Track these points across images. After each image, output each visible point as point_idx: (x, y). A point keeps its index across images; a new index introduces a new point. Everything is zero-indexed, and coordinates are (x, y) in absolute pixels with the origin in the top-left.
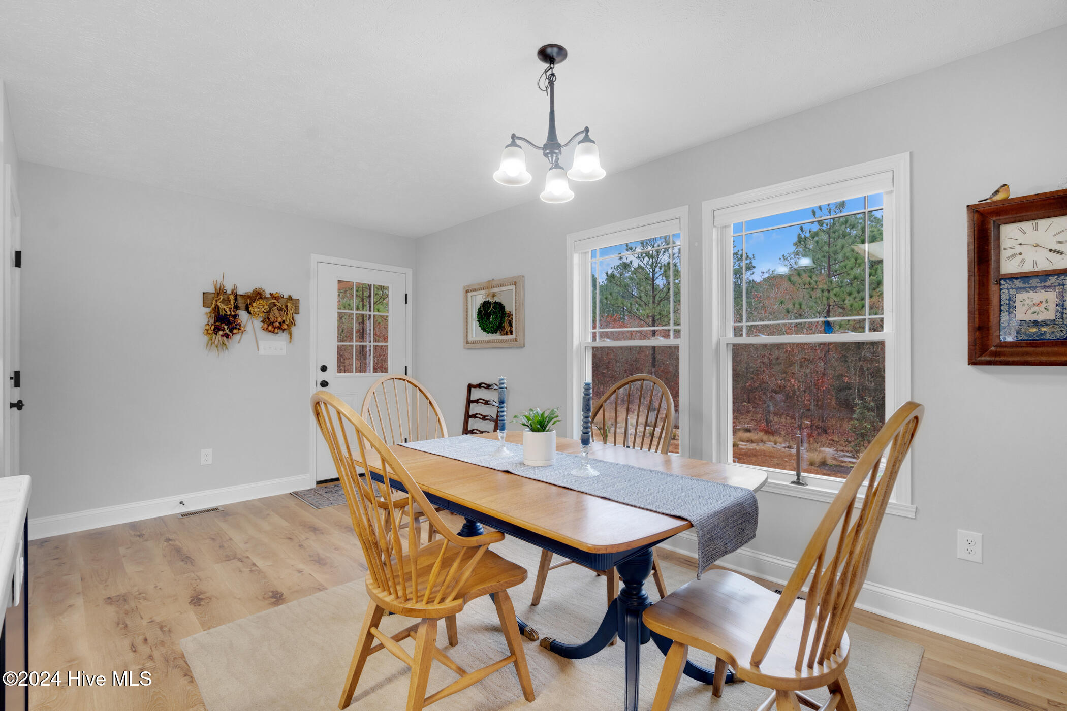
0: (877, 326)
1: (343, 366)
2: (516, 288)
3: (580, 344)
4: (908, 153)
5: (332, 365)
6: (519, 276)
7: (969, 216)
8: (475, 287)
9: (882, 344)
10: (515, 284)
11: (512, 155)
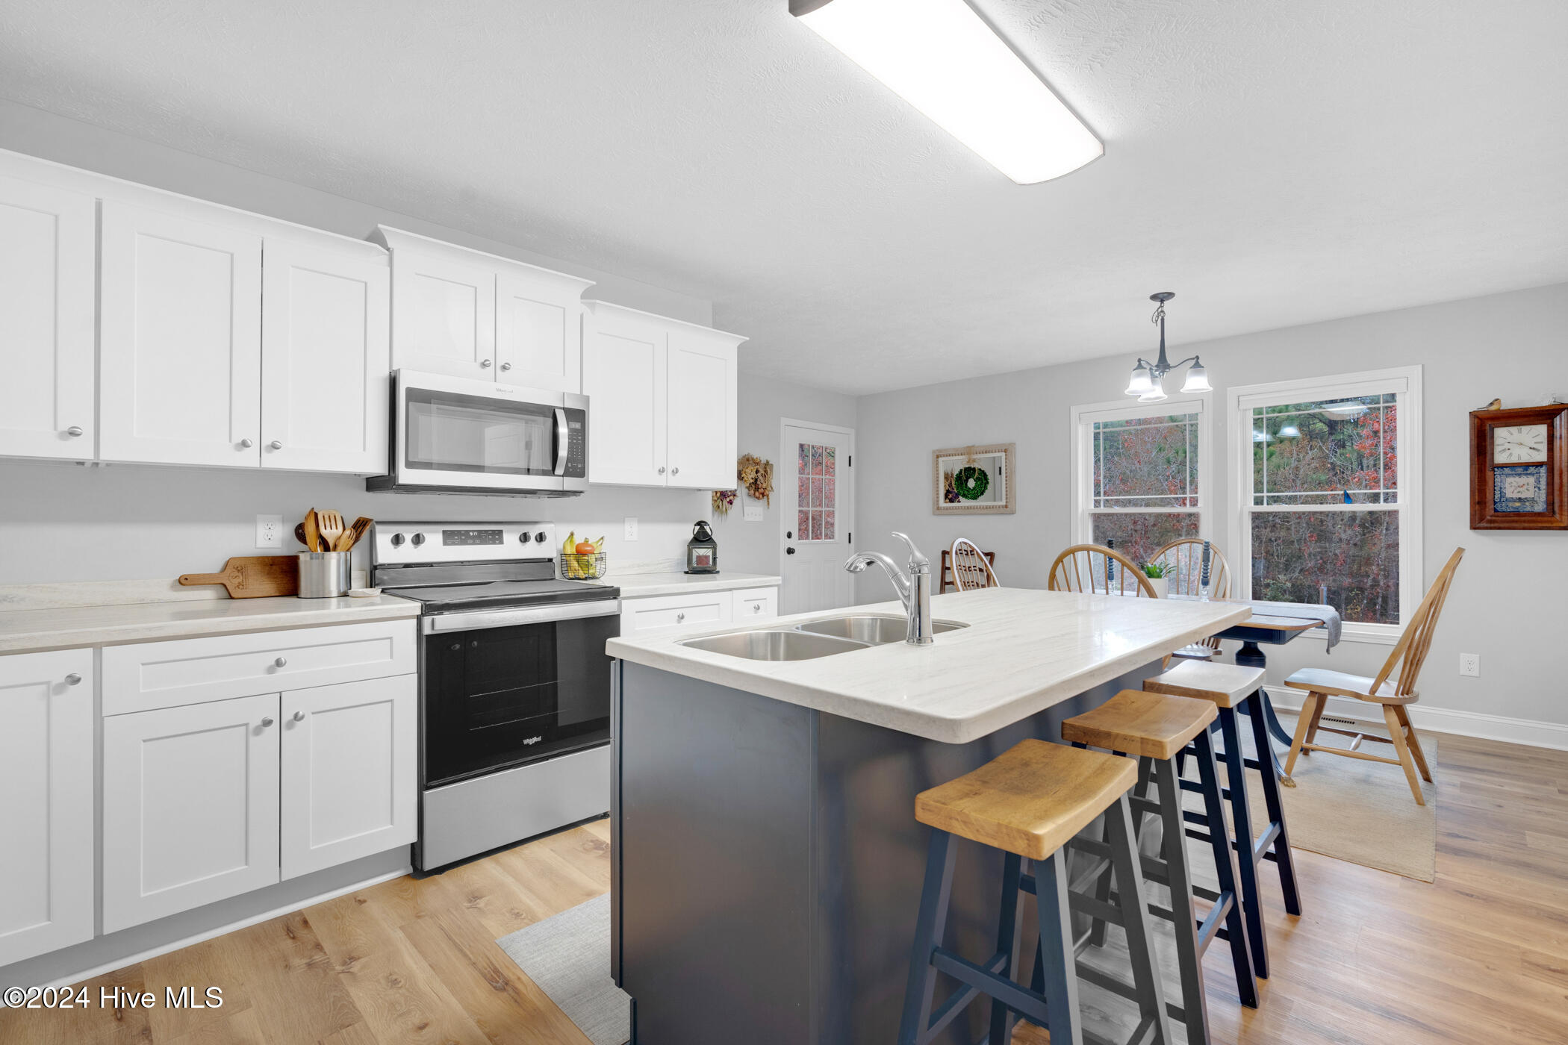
0: (1392, 498)
1: (803, 533)
2: (1006, 455)
3: (1083, 511)
4: (1421, 366)
5: (795, 535)
6: (1010, 444)
7: (1470, 420)
8: (950, 453)
9: (1396, 512)
10: (1006, 451)
11: (1139, 375)
